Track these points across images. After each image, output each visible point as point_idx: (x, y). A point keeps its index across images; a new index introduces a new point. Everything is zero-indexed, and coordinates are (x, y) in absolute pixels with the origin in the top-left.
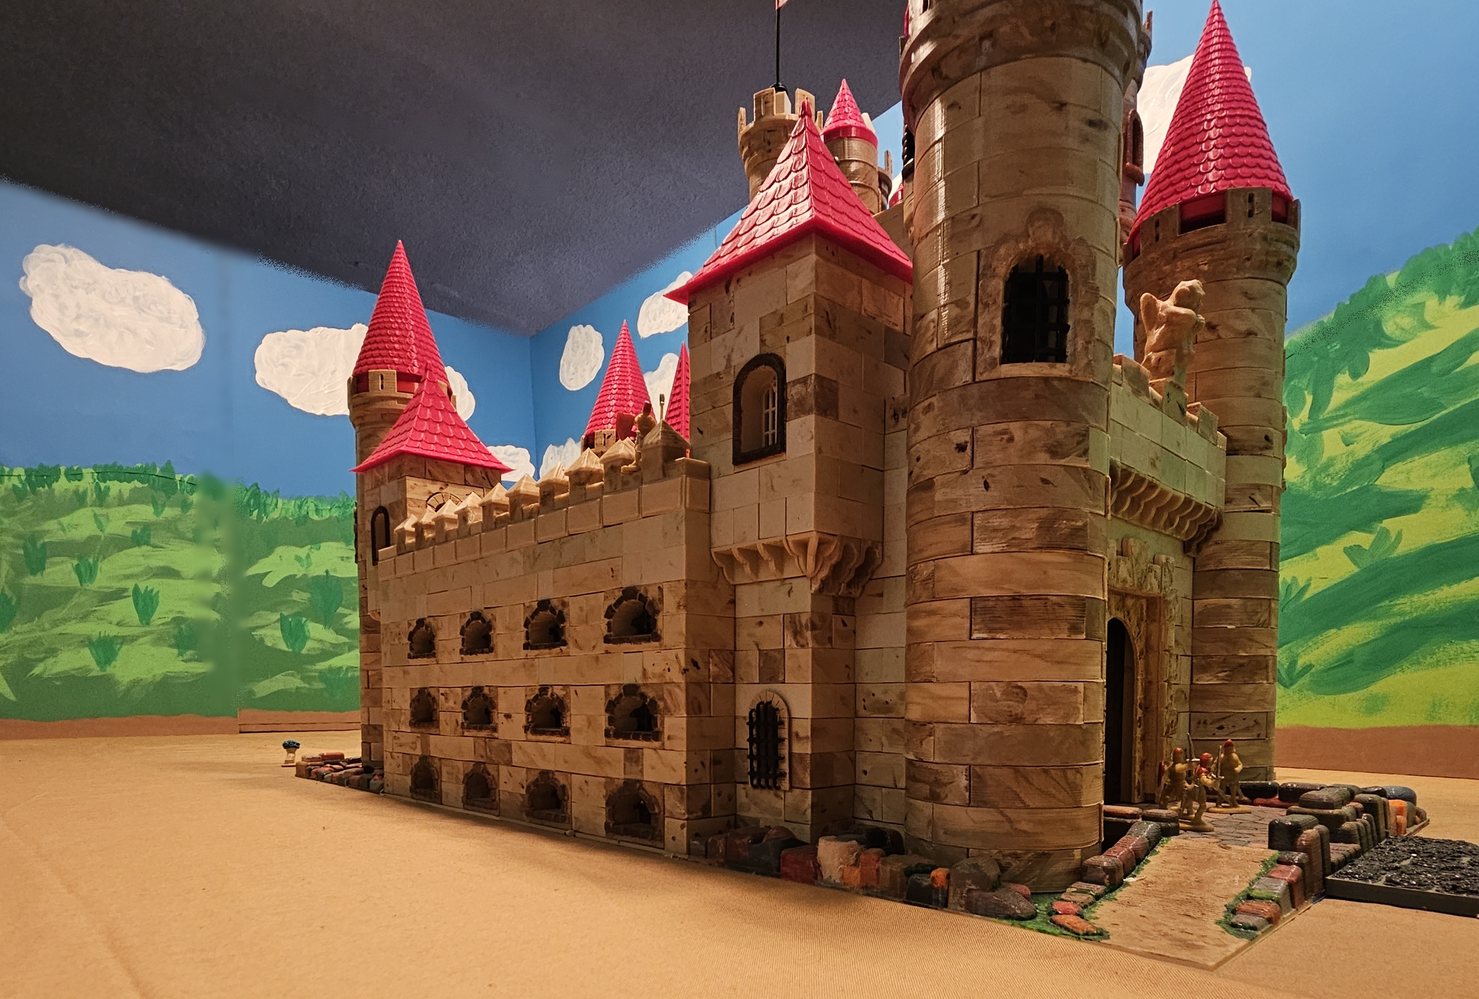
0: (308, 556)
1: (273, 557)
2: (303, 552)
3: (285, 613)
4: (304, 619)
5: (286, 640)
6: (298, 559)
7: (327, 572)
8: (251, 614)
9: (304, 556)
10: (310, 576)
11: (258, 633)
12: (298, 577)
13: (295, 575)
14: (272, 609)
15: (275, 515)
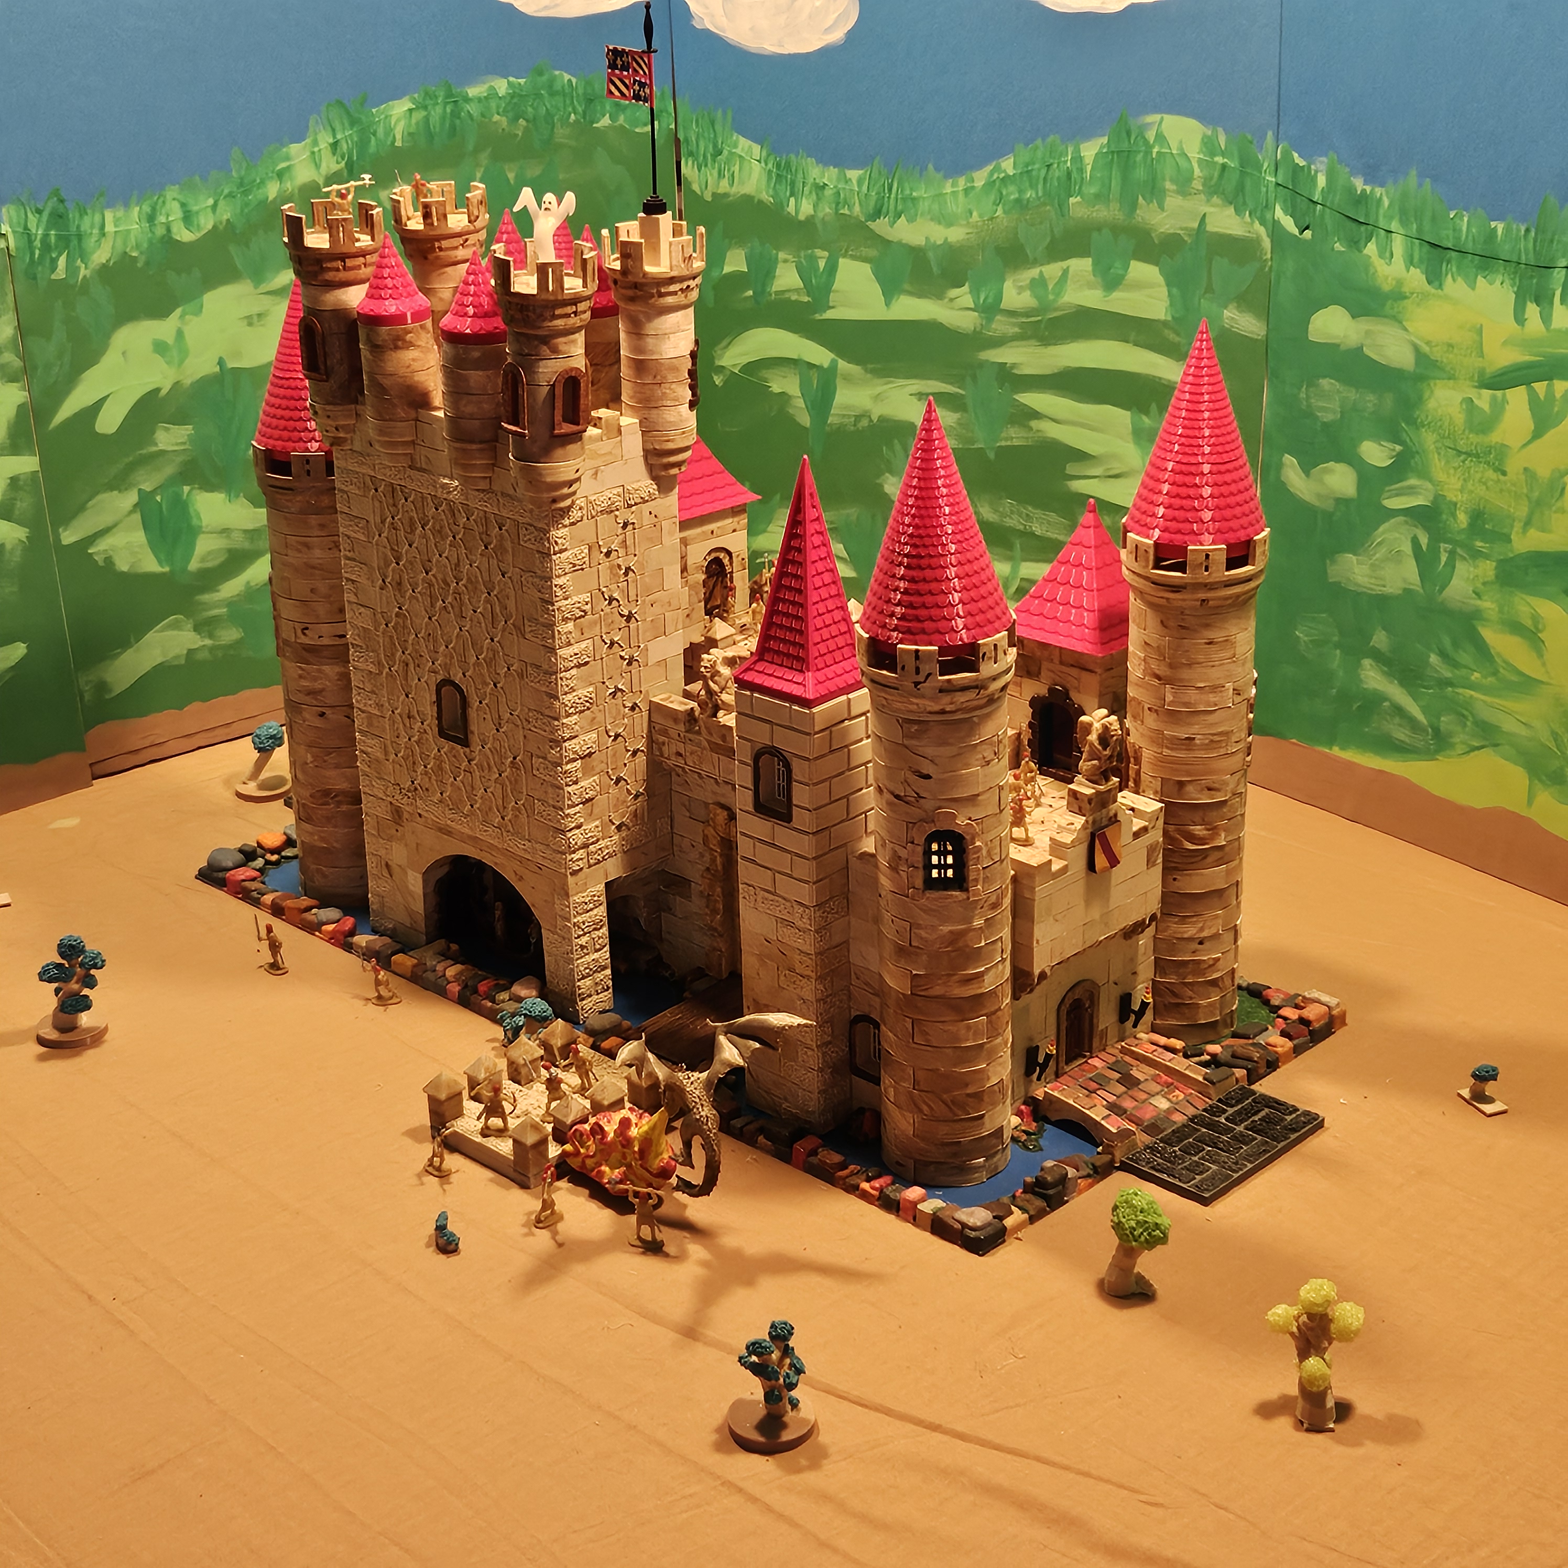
0: (180, 334)
1: (110, 359)
2: (164, 329)
3: (147, 487)
4: (186, 489)
5: (153, 546)
6: (160, 348)
7: (221, 362)
8: (82, 508)
9: (170, 341)
10: (188, 382)
11: (98, 549)
12: (164, 392)
13: (158, 390)
14: (119, 484)
15: (101, 255)
